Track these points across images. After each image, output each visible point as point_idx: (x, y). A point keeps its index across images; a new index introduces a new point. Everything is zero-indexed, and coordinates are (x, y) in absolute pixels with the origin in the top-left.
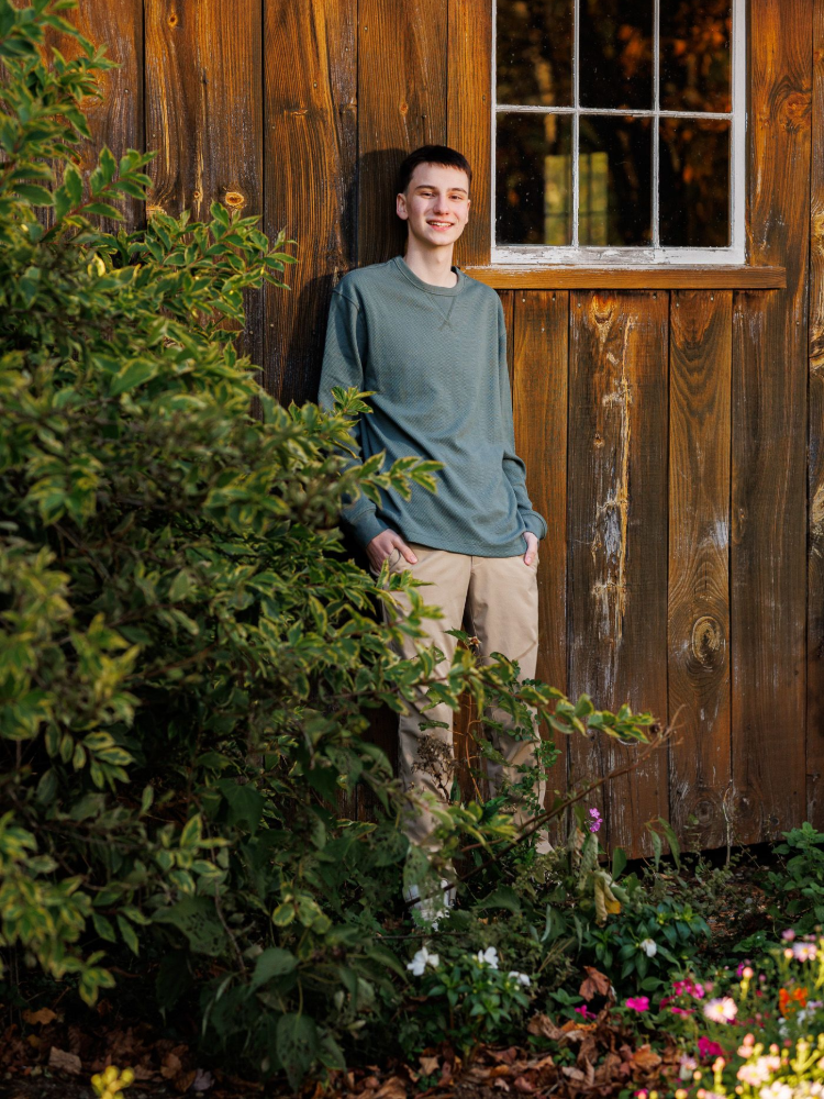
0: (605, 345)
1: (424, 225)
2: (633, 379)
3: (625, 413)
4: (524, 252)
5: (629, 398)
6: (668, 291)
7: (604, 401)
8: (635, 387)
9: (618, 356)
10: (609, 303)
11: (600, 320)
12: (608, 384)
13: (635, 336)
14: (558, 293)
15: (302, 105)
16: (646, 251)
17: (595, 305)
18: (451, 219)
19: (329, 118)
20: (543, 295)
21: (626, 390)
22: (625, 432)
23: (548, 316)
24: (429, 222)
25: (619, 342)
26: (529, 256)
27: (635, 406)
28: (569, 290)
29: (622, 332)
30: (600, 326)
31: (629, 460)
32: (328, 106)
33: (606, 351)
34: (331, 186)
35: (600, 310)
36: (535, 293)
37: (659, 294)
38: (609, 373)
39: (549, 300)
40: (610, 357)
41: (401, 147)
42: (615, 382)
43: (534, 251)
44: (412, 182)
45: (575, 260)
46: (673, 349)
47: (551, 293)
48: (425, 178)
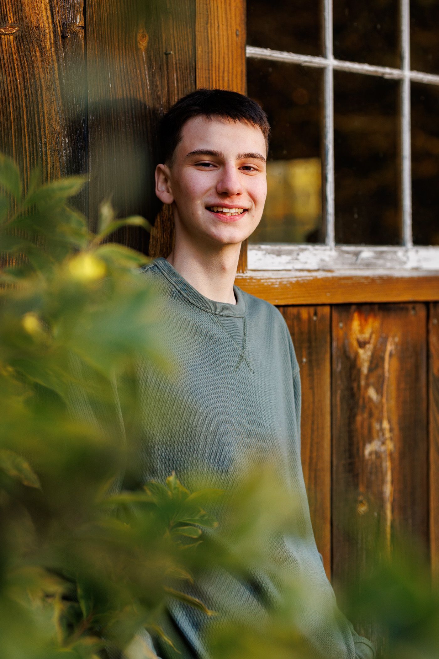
0: (367, 377)
1: (201, 214)
2: (395, 419)
3: (387, 465)
4: (279, 254)
5: (390, 446)
6: (427, 304)
7: (367, 452)
8: (396, 431)
9: (379, 391)
10: (370, 320)
11: (362, 344)
12: (370, 429)
13: (395, 363)
14: (319, 309)
15: (11, 20)
16: (400, 252)
17: (356, 324)
18: (244, 201)
19: (48, 42)
20: (304, 313)
21: (388, 435)
22: (388, 489)
23: (309, 341)
24: (209, 208)
25: (379, 371)
26: (285, 259)
27: (396, 455)
28: (331, 305)
29: (383, 359)
30: (361, 351)
31: (392, 527)
32: (46, 23)
33: (367, 386)
34: (53, 150)
35: (362, 331)
36: (295, 310)
37: (418, 307)
38: (371, 415)
39: (310, 319)
40: (372, 393)
41: (140, 96)
42: (376, 426)
43: (289, 253)
44: (180, 145)
45: (331, 265)
46: (431, 378)
47: (312, 310)
48: (202, 139)
